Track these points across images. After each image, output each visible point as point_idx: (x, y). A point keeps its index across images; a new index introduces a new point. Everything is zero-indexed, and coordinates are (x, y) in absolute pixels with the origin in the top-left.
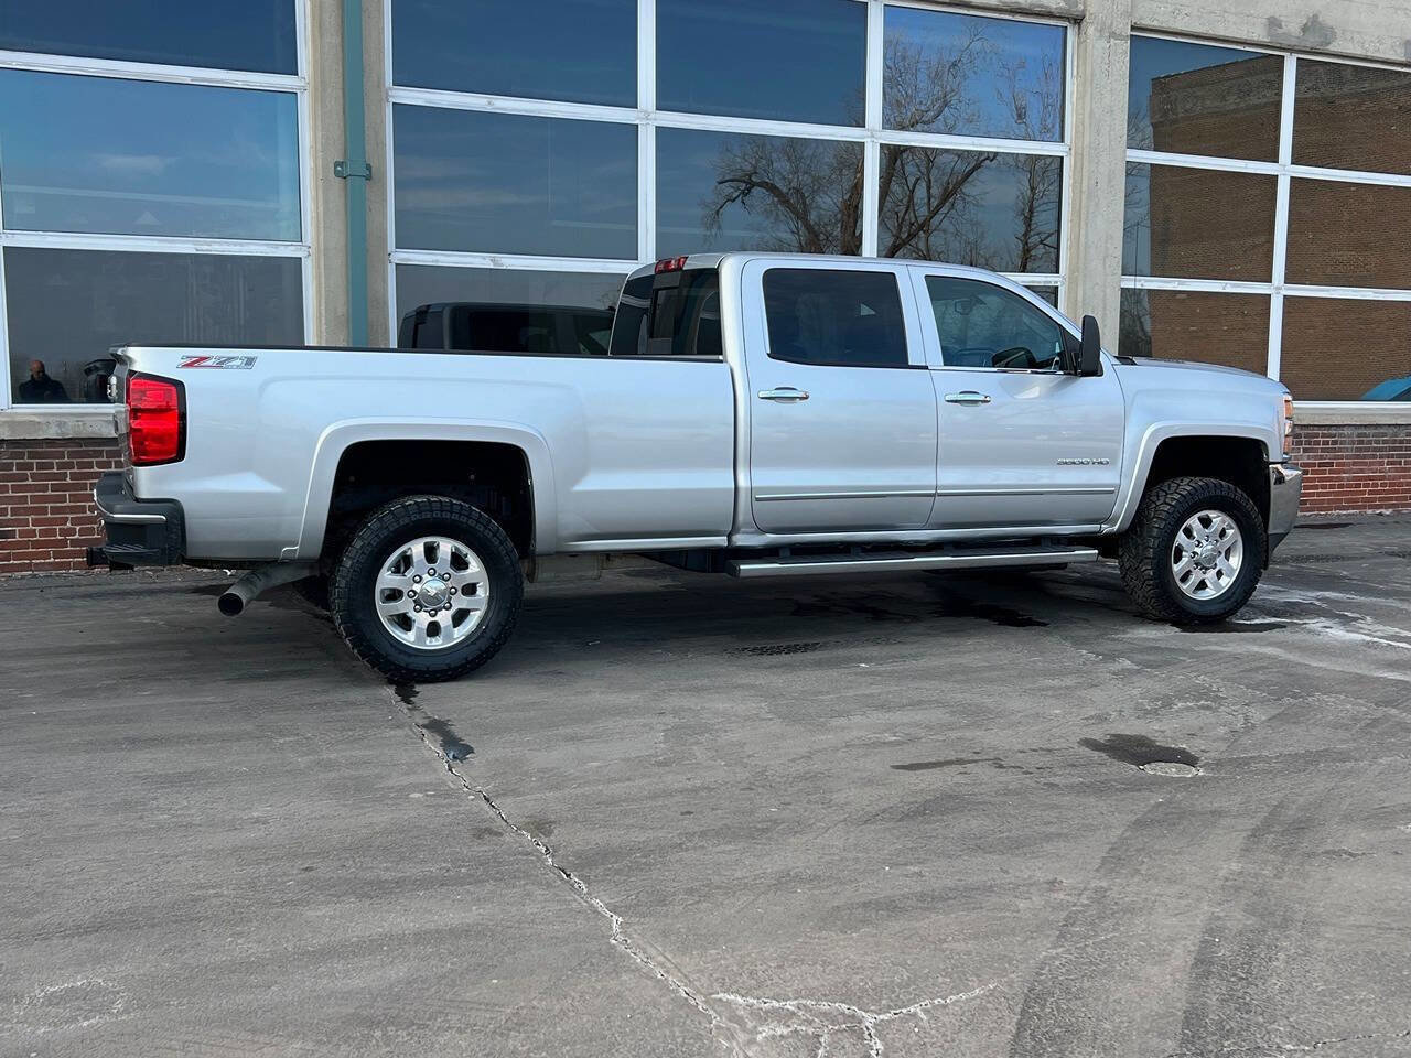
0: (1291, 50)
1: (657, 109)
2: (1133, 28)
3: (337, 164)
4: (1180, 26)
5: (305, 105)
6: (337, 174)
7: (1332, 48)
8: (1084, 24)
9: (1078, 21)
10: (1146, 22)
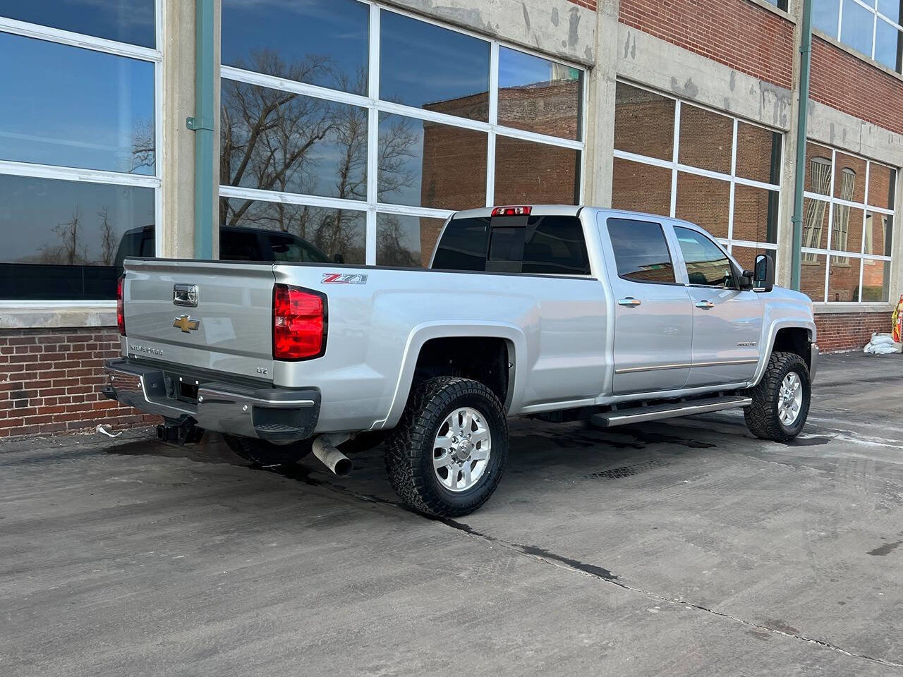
0: (679, 97)
1: (380, 99)
2: (618, 77)
3: (188, 119)
4: (636, 77)
5: (160, 73)
6: (189, 127)
7: (697, 98)
8: (594, 70)
9: (590, 68)
10: (624, 74)
